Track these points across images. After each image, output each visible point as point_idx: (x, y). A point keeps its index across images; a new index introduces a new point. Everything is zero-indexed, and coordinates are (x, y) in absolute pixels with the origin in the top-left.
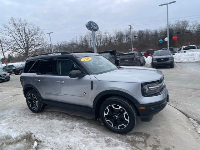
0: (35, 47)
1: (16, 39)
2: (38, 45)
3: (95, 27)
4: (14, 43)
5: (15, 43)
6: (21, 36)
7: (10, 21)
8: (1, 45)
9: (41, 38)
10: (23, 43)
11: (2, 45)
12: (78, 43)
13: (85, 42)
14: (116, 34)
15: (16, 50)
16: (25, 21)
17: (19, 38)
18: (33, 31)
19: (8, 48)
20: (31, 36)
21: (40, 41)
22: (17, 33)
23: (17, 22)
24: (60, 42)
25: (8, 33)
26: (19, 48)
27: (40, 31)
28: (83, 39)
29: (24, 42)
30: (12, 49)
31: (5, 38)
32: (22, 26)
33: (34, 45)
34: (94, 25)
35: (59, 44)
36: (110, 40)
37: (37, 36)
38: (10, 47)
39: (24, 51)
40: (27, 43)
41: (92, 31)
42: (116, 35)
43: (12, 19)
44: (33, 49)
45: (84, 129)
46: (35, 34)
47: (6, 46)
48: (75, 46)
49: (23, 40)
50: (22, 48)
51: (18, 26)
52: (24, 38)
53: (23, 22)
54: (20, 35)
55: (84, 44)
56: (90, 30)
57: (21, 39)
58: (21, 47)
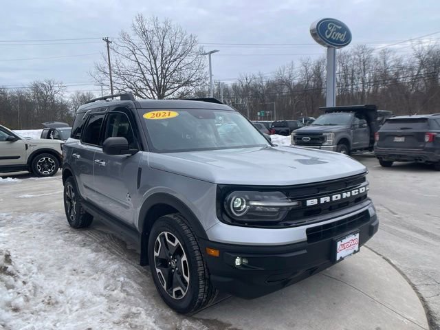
0: (179, 87)
1: (142, 66)
2: (187, 83)
3: (340, 36)
4: (137, 75)
5: (139, 75)
6: (153, 61)
7: (137, 25)
8: (111, 80)
9: (197, 64)
10: (155, 76)
11: (113, 78)
12: (296, 81)
13: (314, 80)
14: (419, 57)
15: (139, 92)
16: (166, 23)
17: (148, 65)
18: (180, 48)
19: (125, 86)
20: (175, 60)
21: (194, 71)
22: (146, 53)
23: (149, 26)
24: (248, 75)
25: (127, 52)
26: (147, 87)
27: (196, 48)
28: (310, 71)
29: (157, 74)
30: (132, 89)
31: (121, 64)
32: (157, 36)
33: (178, 81)
34: (338, 31)
35: (244, 81)
36: (397, 74)
37: (187, 60)
38: (129, 84)
39: (155, 95)
40: (164, 77)
41: (328, 47)
42: (418, 60)
43: (140, 19)
44: (176, 93)
45: (118, 279)
46: (184, 54)
47: (121, 81)
48: (286, 90)
49: (157, 70)
50: (151, 89)
51: (150, 35)
52: (158, 64)
53: (162, 25)
54: (151, 57)
55: (312, 83)
56: (323, 44)
57: (153, 66)
58: (150, 87)
